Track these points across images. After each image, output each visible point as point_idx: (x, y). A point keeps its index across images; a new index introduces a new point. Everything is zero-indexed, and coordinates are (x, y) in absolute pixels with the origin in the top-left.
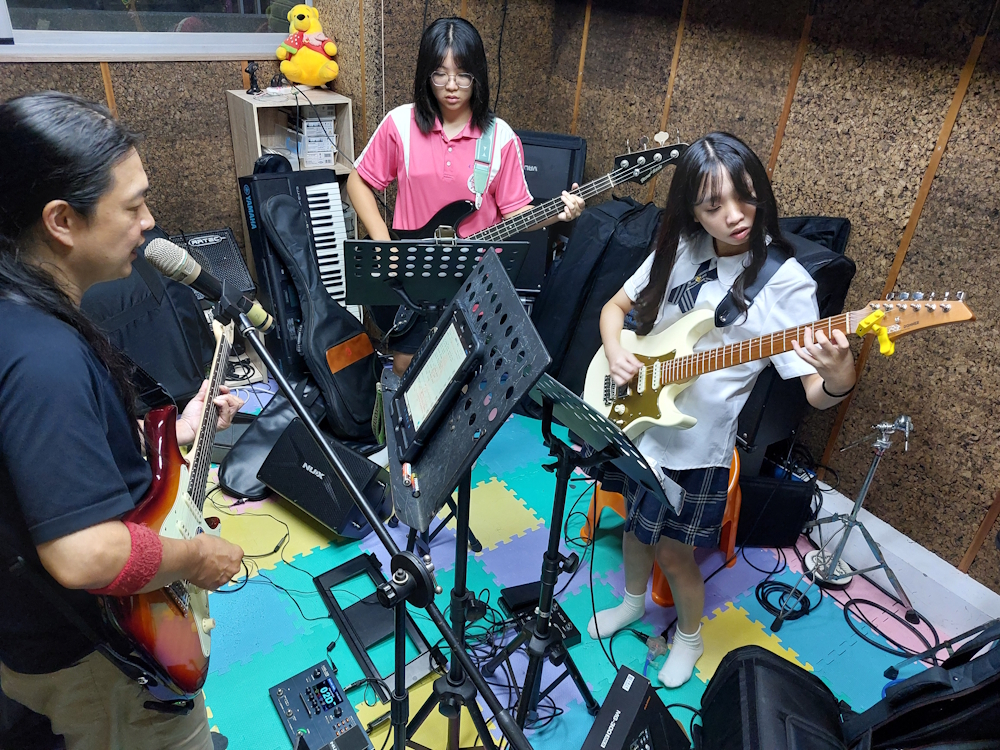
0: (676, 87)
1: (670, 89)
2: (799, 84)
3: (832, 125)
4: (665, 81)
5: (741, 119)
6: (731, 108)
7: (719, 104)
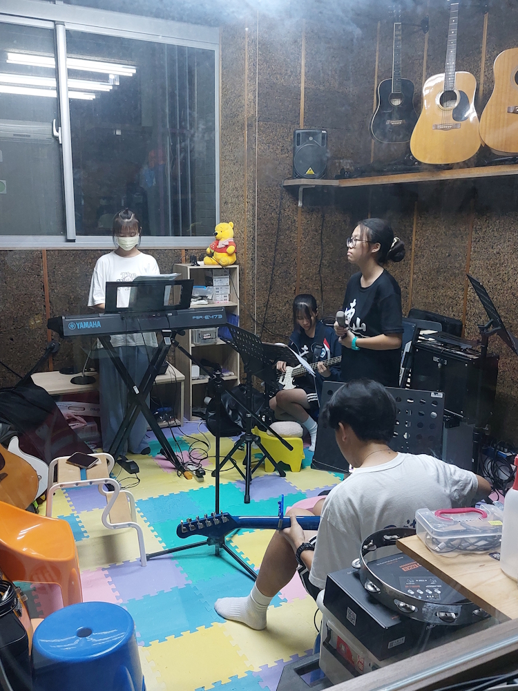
0: (416, 245)
1: (413, 247)
2: (473, 233)
3: (491, 250)
4: (411, 243)
5: (449, 256)
6: (444, 251)
7: (438, 250)
